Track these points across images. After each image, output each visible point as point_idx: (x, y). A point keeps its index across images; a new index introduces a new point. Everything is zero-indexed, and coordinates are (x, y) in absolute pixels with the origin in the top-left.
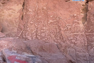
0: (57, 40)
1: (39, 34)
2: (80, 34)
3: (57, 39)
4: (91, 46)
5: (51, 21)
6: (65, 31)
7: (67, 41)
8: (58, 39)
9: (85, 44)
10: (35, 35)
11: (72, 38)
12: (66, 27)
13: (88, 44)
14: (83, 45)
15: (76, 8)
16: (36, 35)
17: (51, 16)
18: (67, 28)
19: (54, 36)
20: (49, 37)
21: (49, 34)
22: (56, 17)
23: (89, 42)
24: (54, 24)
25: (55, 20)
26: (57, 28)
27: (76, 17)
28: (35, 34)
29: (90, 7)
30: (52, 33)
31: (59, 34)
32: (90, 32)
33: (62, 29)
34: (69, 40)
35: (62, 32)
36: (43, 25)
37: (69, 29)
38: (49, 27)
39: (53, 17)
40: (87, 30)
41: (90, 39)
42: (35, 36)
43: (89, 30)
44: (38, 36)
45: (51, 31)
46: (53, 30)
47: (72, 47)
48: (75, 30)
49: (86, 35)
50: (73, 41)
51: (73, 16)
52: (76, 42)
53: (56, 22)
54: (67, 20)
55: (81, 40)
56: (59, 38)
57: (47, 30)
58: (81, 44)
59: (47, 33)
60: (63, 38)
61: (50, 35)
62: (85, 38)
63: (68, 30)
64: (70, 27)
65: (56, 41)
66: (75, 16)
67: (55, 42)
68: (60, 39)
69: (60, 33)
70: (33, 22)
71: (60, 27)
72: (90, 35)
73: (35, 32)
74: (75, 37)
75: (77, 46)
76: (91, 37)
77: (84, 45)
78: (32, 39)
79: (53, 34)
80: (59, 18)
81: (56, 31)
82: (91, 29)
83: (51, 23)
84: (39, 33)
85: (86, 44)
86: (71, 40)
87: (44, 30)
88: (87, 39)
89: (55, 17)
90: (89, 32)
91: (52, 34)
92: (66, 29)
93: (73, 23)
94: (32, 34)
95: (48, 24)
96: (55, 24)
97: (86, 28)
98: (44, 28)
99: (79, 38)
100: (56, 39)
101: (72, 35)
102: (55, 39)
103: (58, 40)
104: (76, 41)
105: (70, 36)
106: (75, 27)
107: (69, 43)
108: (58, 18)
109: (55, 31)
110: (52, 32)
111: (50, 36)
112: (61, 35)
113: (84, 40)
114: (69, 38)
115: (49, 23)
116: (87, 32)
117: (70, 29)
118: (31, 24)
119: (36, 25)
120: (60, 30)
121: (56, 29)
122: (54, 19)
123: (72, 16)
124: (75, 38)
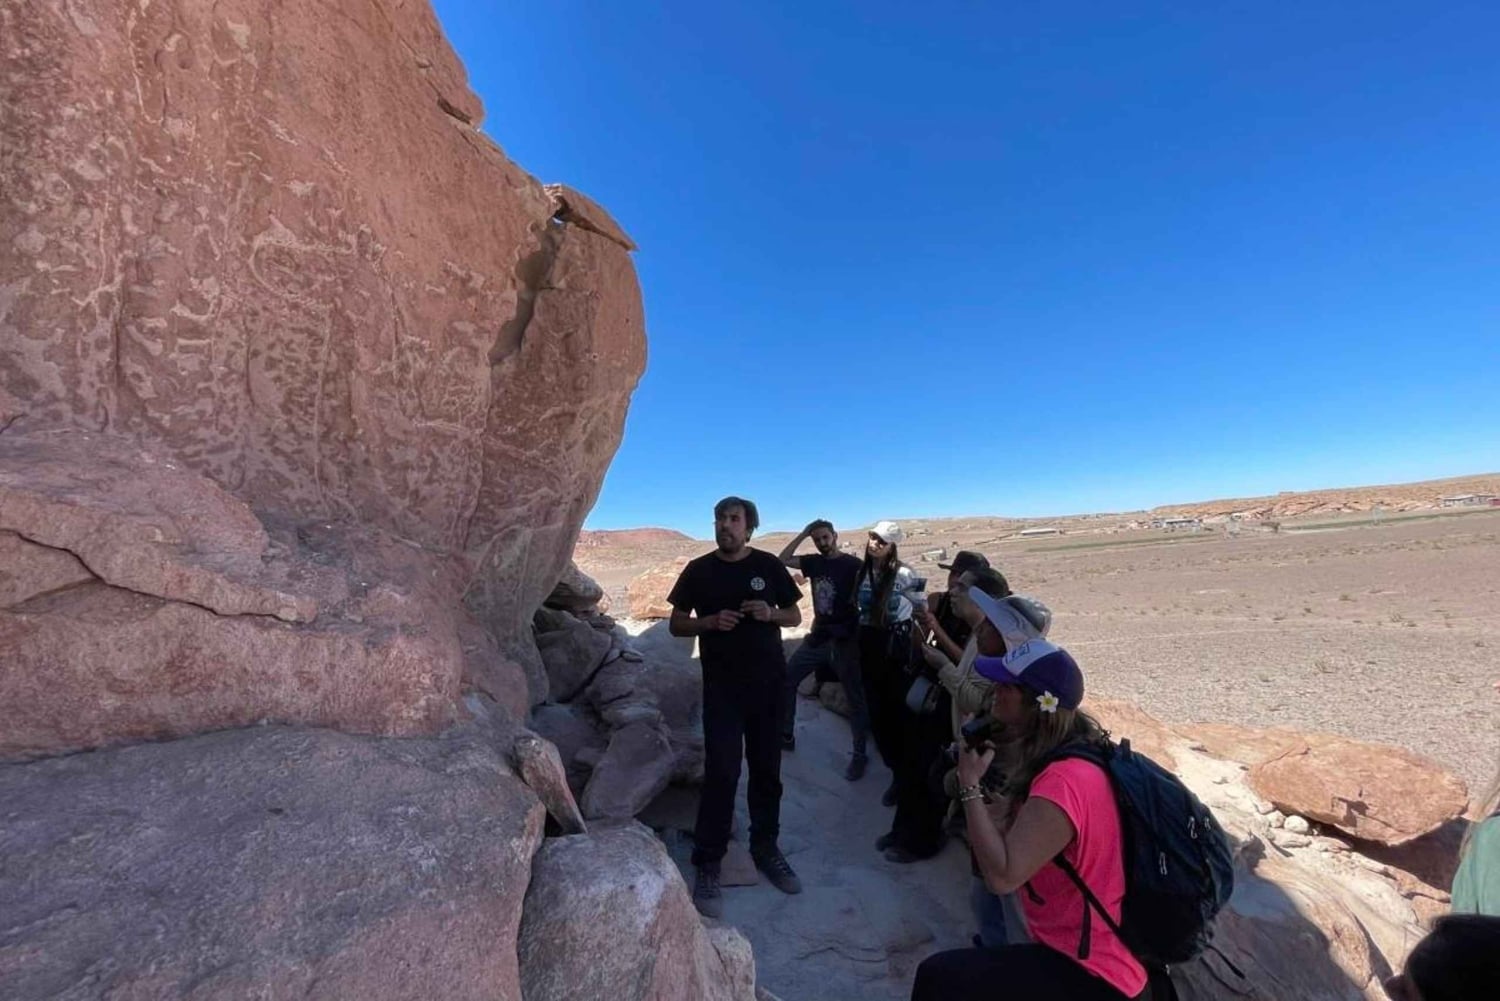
0: (299, 438)
1: (156, 348)
2: (461, 438)
3: (302, 428)
4: (489, 529)
5: (283, 235)
6: (379, 381)
7: (378, 473)
8: (309, 437)
9: (465, 507)
10: (100, 345)
11: (411, 455)
12: (401, 352)
13: (481, 514)
14: (455, 512)
15: (499, 224)
16: (119, 342)
17: (298, 188)
18: (404, 368)
19: (280, 398)
20: (229, 392)
21: (239, 361)
22: (342, 224)
23: (486, 501)
24: (309, 283)
25: (322, 247)
26: (326, 331)
27: (472, 301)
28: (105, 328)
29: (566, 270)
30: (272, 363)
31: (329, 396)
32: (511, 439)
33: (366, 358)
34: (393, 469)
35: (361, 390)
36: (204, 249)
37: (411, 376)
38: (258, 290)
39: (308, 202)
40: (501, 416)
41: (499, 485)
42: (105, 357)
43: (512, 422)
44: (131, 366)
45: (261, 345)
46: (286, 336)
47: (393, 521)
48: (447, 397)
49: (489, 454)
50: (413, 477)
51: (464, 281)
52: (425, 490)
53: (330, 271)
54: (422, 295)
55: (453, 476)
56: (316, 429)
57: (228, 315)
58: (447, 504)
59: (225, 346)
60: (350, 438)
61: (246, 377)
62: (475, 470)
63: (400, 384)
64: (422, 364)
65: (287, 443)
66: (473, 292)
67: (276, 451)
68: (325, 437)
69: (342, 385)
70: (97, 158)
71: (350, 331)
72: (504, 454)
73: (106, 300)
74: (430, 454)
75: (423, 520)
76: (504, 470)
77: (459, 516)
78: (72, 379)
79: (278, 379)
80: (363, 248)
81: (314, 354)
82: (520, 424)
83: (281, 255)
84: (153, 333)
85: (467, 514)
86: (406, 466)
87: (200, 305)
88: (484, 482)
89: (335, 213)
90: (504, 439)
91: (262, 377)
92: (393, 367)
93: (451, 336)
94: (72, 319)
95: (246, 250)
96: (316, 286)
97: (498, 402)
98: (210, 288)
99: (451, 460)
100: (292, 428)
101: (418, 431)
102: (280, 422)
103: (306, 445)
104: (429, 481)
105: (401, 437)
106: (447, 378)
107: (384, 489)
108: (352, 239)
109: (304, 356)
110: (276, 353)
111: (239, 389)
112: (348, 407)
113: (468, 480)
114: (392, 451)
115: (259, 242)
116: (495, 435)
117: (422, 377)
118: (81, 193)
119: (127, 213)
120: (349, 360)
121: (311, 334)
122: (318, 236)
123: (456, 277)
124: (428, 461)
